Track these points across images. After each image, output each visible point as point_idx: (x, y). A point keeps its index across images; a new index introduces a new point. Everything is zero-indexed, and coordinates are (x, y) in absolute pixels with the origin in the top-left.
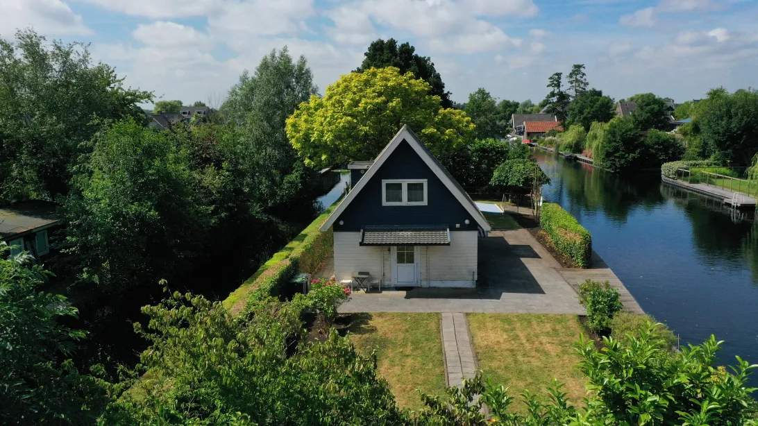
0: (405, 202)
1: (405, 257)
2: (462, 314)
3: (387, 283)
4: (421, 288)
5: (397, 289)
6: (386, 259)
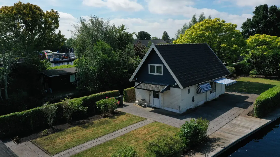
0: (155, 74)
1: (156, 95)
2: (153, 121)
3: (151, 105)
4: (161, 109)
5: (153, 108)
6: (150, 95)
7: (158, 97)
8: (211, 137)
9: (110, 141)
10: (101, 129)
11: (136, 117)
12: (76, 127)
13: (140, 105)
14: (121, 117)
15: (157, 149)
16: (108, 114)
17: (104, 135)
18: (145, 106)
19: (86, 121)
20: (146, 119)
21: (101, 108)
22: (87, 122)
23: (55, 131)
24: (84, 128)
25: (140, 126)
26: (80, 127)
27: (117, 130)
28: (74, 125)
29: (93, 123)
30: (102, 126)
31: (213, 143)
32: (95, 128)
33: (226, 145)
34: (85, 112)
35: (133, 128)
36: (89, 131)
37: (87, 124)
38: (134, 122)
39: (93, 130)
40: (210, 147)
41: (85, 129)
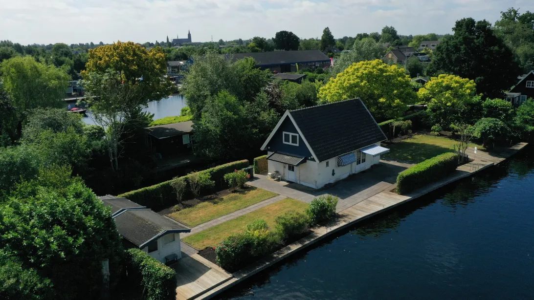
0: (290, 143)
1: (291, 168)
2: (286, 197)
3: (285, 178)
4: (297, 183)
5: (288, 182)
6: (285, 167)
7: (293, 170)
8: (340, 214)
9: (242, 216)
10: (232, 205)
11: (268, 193)
12: (206, 203)
13: (273, 177)
14: (252, 192)
15: (283, 221)
16: (237, 188)
17: (236, 211)
18: (279, 180)
19: (215, 196)
20: (278, 195)
21: (230, 182)
22: (216, 198)
23: (185, 206)
24: (215, 203)
25: (272, 202)
26: (210, 203)
27: (248, 206)
28: (204, 201)
29: (222, 199)
30: (233, 202)
31: (339, 219)
32: (225, 204)
33: (351, 221)
34: (212, 186)
35: (265, 204)
36: (220, 207)
37: (216, 200)
38: (266, 198)
39: (224, 206)
40: (336, 222)
41: (216, 205)
